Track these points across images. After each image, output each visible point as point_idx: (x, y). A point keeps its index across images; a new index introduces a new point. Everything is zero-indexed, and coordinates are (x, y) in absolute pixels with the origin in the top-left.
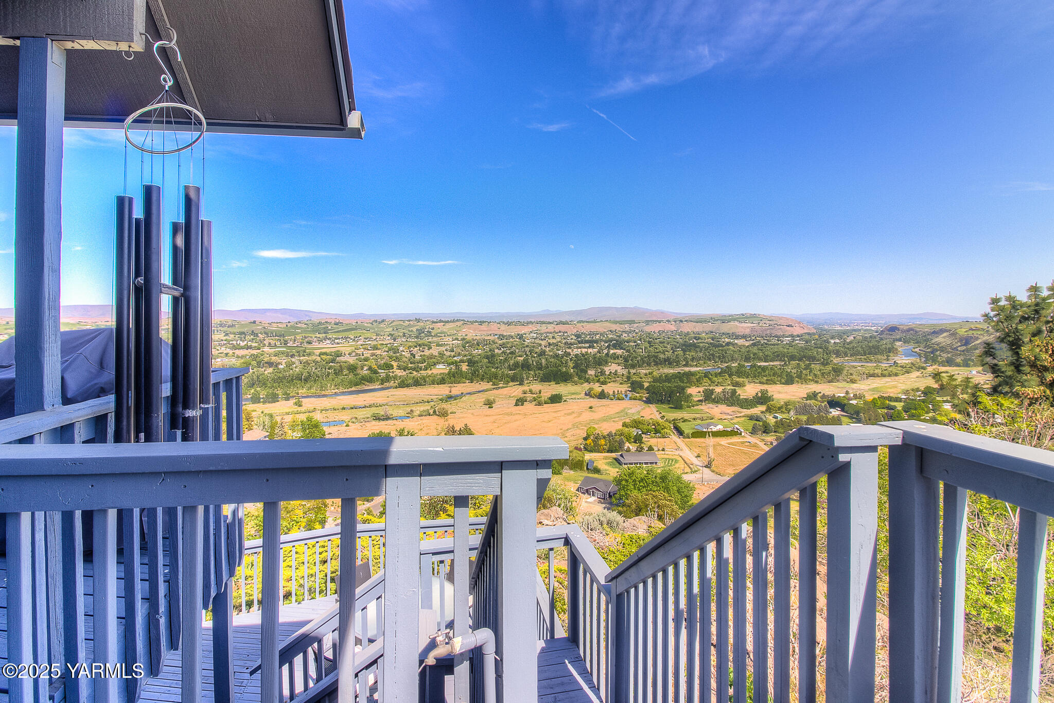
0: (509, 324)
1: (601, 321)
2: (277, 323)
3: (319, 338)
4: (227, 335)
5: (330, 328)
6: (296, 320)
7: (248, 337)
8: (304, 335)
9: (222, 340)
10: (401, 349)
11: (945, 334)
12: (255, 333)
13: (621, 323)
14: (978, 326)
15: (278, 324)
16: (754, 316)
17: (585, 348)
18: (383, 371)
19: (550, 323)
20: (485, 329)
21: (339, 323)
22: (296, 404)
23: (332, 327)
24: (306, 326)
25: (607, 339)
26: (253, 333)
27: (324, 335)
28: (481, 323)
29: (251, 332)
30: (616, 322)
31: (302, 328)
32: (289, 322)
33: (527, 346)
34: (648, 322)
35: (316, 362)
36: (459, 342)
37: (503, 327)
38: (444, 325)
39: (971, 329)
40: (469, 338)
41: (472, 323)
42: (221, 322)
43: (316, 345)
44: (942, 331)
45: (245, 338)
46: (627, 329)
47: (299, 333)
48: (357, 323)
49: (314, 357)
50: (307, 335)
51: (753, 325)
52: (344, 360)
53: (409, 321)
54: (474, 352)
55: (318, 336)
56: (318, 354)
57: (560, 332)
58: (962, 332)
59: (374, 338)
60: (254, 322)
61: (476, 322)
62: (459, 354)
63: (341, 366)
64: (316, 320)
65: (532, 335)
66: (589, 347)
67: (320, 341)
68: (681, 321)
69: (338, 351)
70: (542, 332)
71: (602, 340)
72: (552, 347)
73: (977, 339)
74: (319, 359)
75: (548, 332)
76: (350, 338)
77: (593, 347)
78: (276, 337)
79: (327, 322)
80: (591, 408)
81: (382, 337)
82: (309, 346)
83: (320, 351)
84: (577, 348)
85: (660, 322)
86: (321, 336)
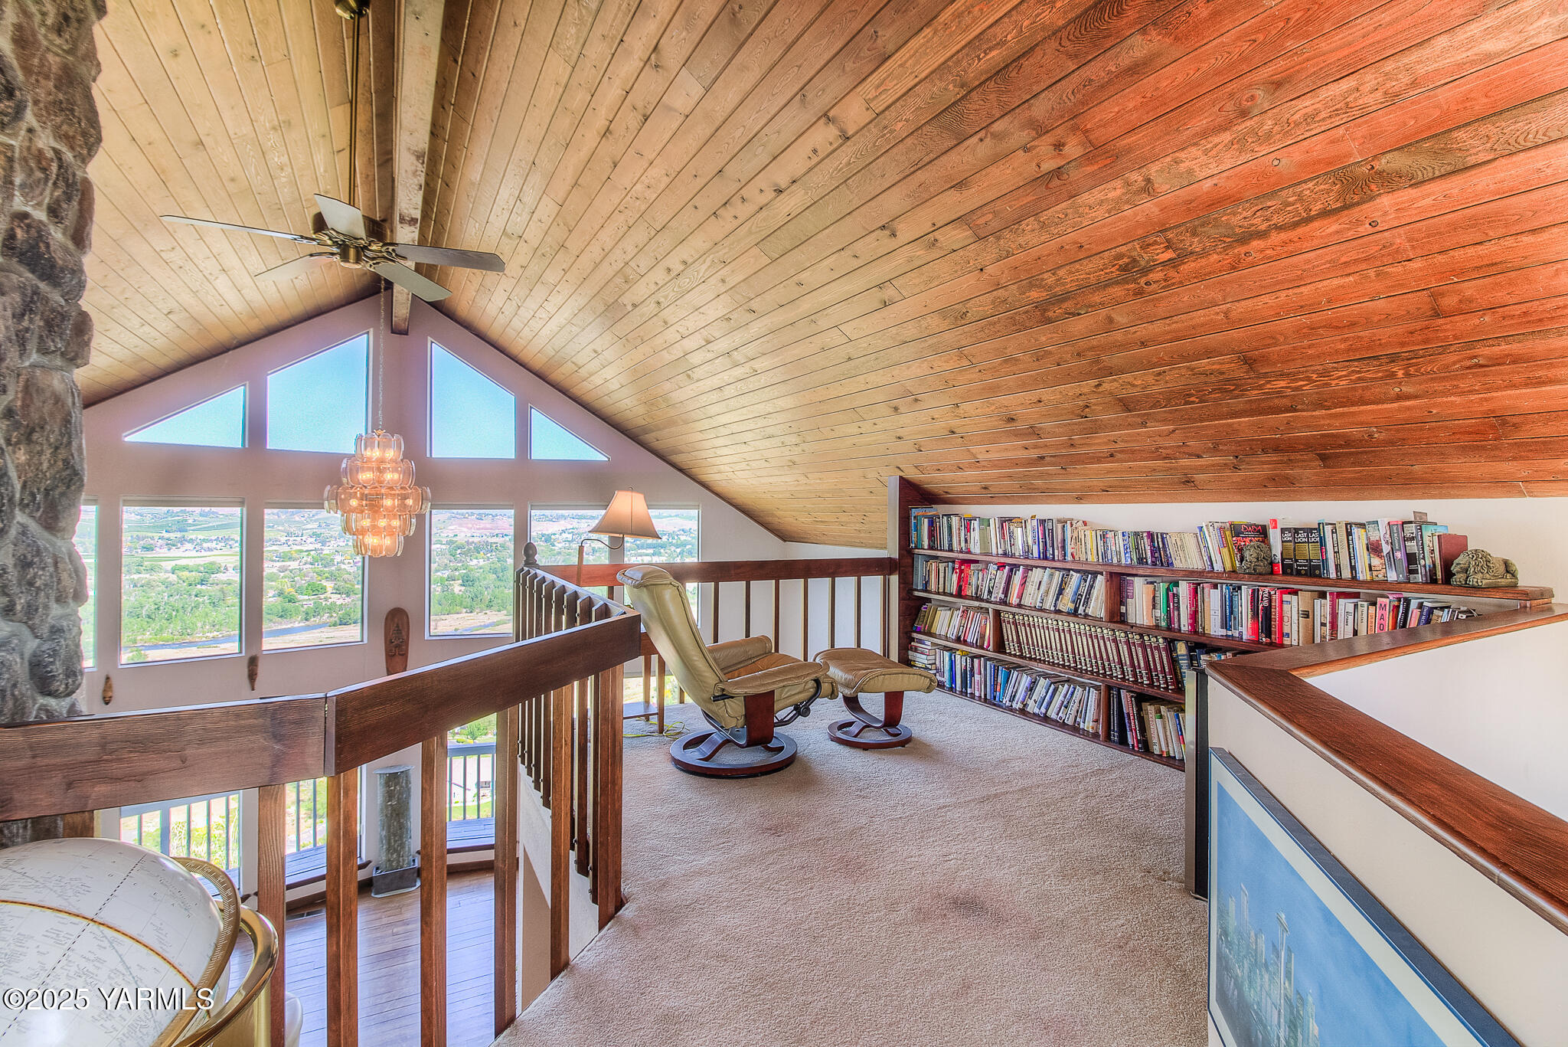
3: (168, 539)
5: (190, 521)
8: (136, 534)
10: (338, 558)
17: (647, 555)
18: (306, 597)
20: (488, 526)
21: (210, 512)
23: (195, 521)
24: (139, 517)
25: (679, 542)
27: (179, 535)
33: (559, 553)
35: (168, 585)
36: (444, 547)
40: (461, 538)
43: (164, 552)
49: (163, 576)
50: (142, 534)
54: (471, 563)
55: (167, 535)
56: (169, 568)
59: (283, 539)
62: (446, 567)
63: (222, 590)
65: (565, 536)
66: (654, 554)
67: (171, 544)
69: (212, 563)
70: (581, 531)
71: (671, 544)
72: (598, 554)
74: (173, 578)
76: (232, 540)
77: (660, 554)
81: (299, 539)
82: (149, 554)
83: (173, 563)
84: (636, 555)
86: (172, 535)
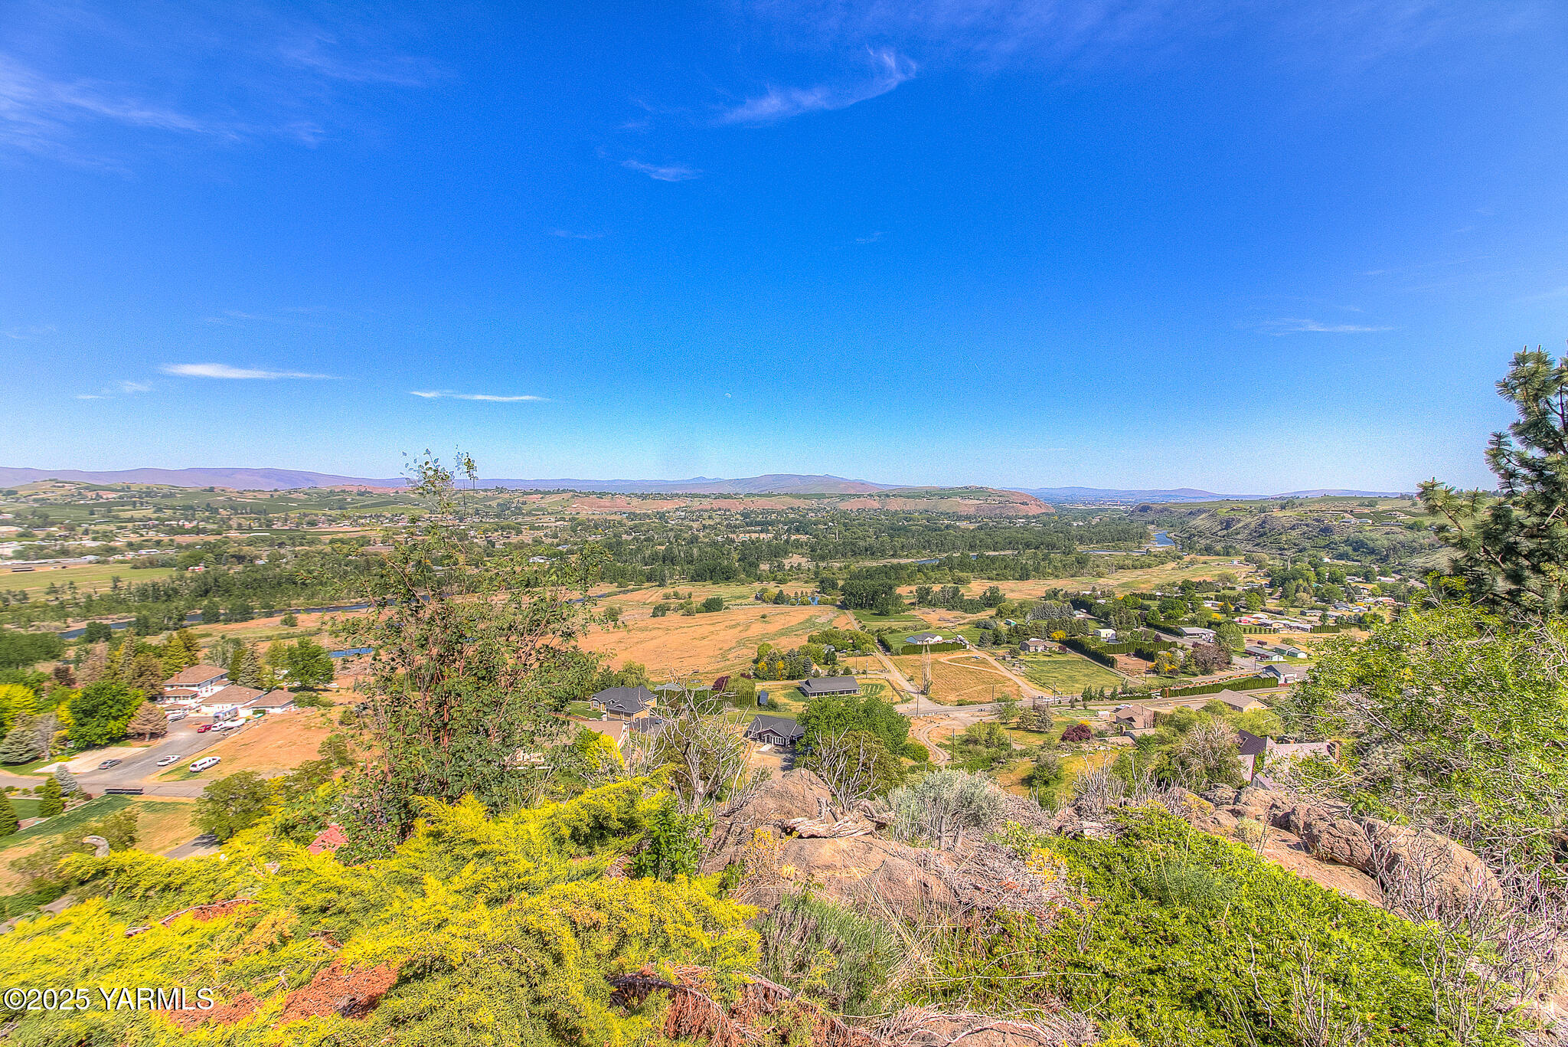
0: (644, 497)
1: (779, 495)
2: (254, 491)
3: (330, 516)
4: (159, 510)
5: (349, 500)
6: (288, 487)
7: (199, 515)
8: (302, 511)
9: (150, 519)
10: (472, 533)
11: (1203, 516)
12: (212, 508)
13: (806, 497)
14: (1240, 505)
15: (255, 494)
16: (981, 490)
17: (755, 532)
18: (440, 568)
19: (705, 496)
20: (608, 504)
21: (366, 492)
22: (285, 622)
23: (353, 500)
24: (306, 496)
25: (787, 520)
26: (208, 507)
27: (339, 512)
28: (601, 495)
29: (204, 506)
30: (798, 496)
31: (300, 500)
32: (276, 490)
33: (671, 530)
34: (843, 497)
35: (324, 555)
36: (566, 523)
37: (635, 502)
38: (542, 498)
39: (1233, 510)
40: (582, 517)
41: (587, 495)
42: (148, 488)
43: (324, 527)
44: (1200, 512)
45: (193, 515)
46: (815, 506)
47: (295, 508)
48: (397, 492)
49: (320, 547)
50: (307, 511)
51: (979, 502)
52: (373, 551)
53: (486, 490)
54: (590, 539)
55: (329, 513)
56: (328, 541)
57: (720, 509)
58: (1223, 513)
59: (427, 516)
60: (212, 490)
61: (594, 493)
62: (566, 542)
63: (367, 561)
64: (325, 487)
65: (678, 513)
66: (762, 532)
67: (332, 520)
68: (888, 496)
69: (363, 537)
70: (693, 509)
71: (779, 522)
72: (708, 531)
73: (1239, 521)
74: (328, 549)
75: (702, 510)
76: (384, 516)
77: (767, 532)
78: (253, 515)
79: (343, 491)
80: (764, 617)
81: (440, 516)
82: (313, 530)
83: (330, 537)
84: (744, 532)
85: (859, 496)
86: (333, 513)
